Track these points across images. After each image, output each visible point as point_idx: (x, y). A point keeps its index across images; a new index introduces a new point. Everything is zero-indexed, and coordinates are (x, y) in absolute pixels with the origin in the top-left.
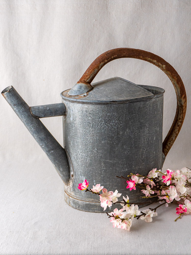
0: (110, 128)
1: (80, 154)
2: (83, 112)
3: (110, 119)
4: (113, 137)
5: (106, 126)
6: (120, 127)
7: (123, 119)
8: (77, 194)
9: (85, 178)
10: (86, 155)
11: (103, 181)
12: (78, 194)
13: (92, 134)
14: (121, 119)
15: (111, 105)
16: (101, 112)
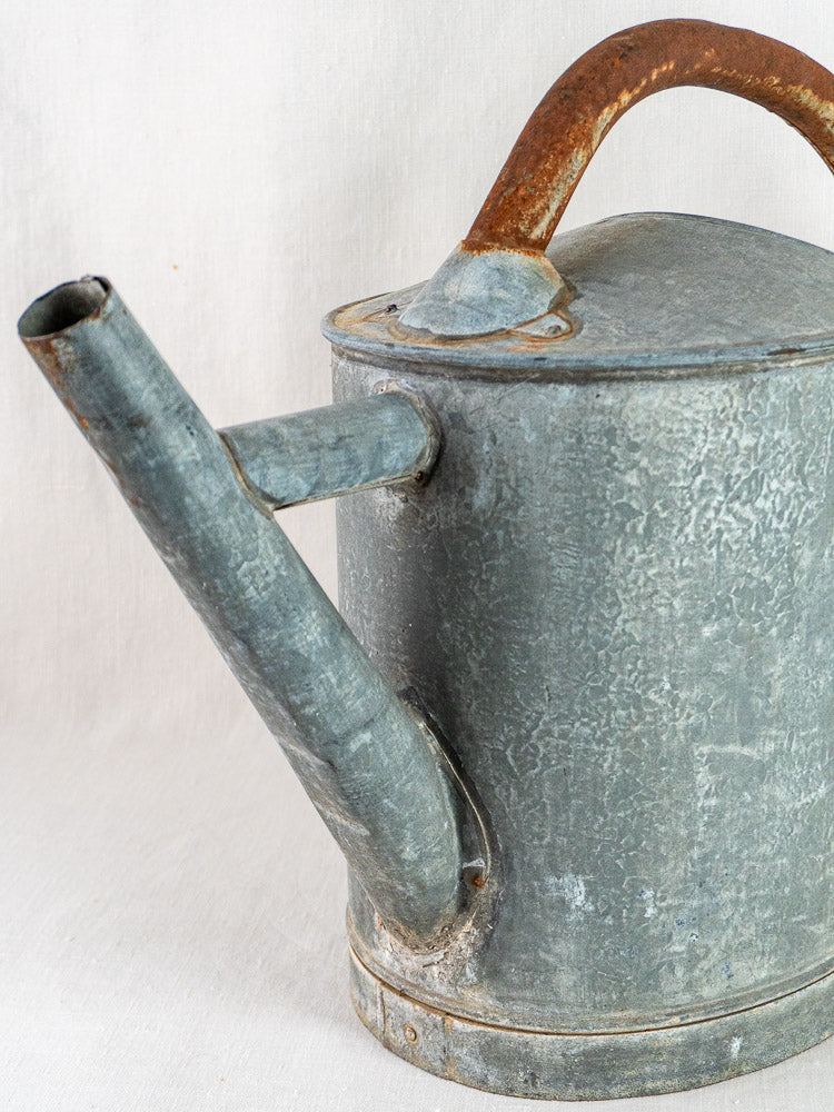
0: (753, 535)
1: (549, 733)
2: (580, 440)
3: (756, 472)
4: (769, 590)
5: (730, 518)
6: (804, 520)
7: (818, 465)
8: (514, 994)
9: (587, 883)
10: (594, 729)
11: (701, 886)
12: (528, 994)
13: (640, 582)
14: (810, 465)
15: (768, 374)
16: (706, 432)
